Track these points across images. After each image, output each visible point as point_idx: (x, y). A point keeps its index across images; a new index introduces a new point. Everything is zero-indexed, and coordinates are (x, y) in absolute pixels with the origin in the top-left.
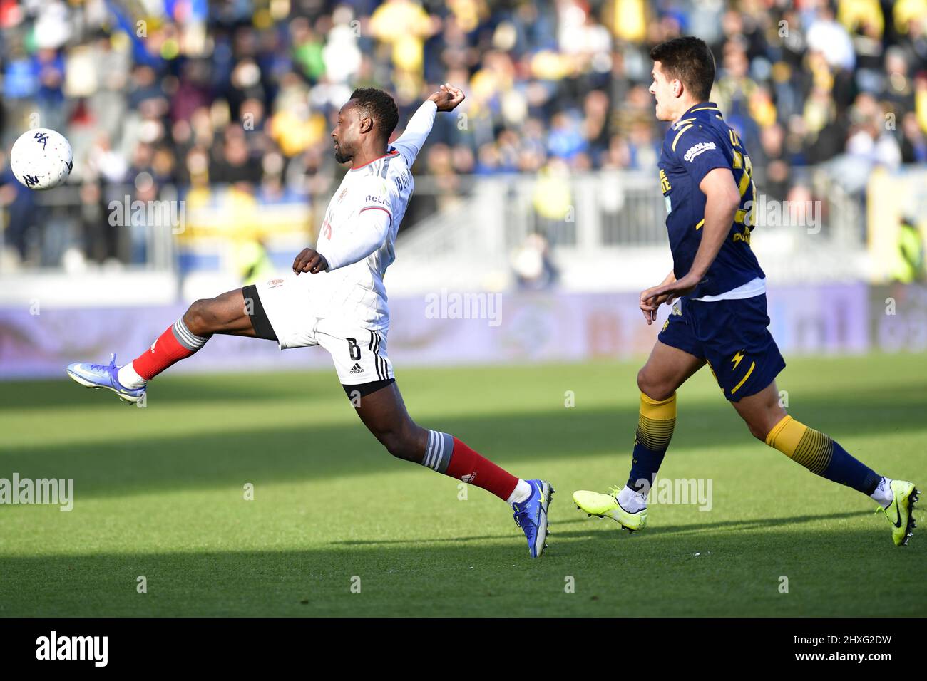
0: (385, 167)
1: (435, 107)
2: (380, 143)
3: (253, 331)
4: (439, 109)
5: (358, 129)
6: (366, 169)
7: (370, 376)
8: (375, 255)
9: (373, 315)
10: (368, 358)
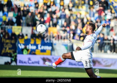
0: (93, 35)
1: (102, 26)
2: (92, 31)
3: (72, 59)
4: (103, 27)
5: (89, 29)
6: (90, 35)
7: (89, 67)
8: (90, 48)
9: (90, 57)
10: (88, 64)
